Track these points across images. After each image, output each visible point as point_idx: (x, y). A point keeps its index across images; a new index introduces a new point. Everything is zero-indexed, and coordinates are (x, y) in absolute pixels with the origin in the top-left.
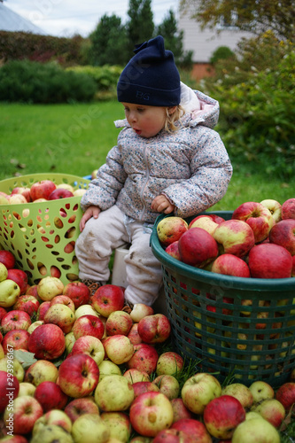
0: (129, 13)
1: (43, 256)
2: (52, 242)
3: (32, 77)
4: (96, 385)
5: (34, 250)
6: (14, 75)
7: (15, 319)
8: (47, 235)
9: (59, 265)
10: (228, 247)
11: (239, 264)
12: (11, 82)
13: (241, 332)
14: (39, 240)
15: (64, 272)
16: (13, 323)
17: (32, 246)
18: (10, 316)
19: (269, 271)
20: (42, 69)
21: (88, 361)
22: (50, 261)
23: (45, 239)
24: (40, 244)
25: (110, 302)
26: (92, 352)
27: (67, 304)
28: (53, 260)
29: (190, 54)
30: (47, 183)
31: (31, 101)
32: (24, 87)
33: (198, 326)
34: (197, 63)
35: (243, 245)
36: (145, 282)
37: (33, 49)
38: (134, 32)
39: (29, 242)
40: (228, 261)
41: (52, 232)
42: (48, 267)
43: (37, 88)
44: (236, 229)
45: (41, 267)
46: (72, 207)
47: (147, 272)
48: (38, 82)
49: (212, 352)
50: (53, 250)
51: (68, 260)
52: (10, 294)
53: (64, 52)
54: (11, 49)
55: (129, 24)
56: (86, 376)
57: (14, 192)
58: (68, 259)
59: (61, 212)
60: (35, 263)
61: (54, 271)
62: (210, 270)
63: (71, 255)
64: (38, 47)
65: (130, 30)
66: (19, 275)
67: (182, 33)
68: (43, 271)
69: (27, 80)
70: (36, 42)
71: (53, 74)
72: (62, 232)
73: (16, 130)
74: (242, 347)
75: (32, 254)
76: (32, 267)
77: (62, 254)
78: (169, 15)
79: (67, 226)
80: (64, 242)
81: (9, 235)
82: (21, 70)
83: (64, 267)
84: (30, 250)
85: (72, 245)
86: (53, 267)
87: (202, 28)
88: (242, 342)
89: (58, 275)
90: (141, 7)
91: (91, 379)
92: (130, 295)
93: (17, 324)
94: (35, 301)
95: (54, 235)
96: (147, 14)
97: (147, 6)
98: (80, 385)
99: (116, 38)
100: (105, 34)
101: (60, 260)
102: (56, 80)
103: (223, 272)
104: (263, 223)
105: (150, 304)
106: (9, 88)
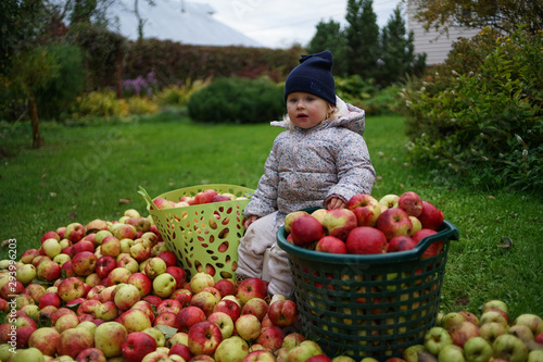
0: (348, 18)
1: (199, 255)
2: (206, 241)
3: (239, 95)
4: (217, 346)
5: (192, 249)
6: (220, 94)
7: (168, 306)
8: (202, 235)
9: (213, 263)
10: (331, 230)
11: (337, 243)
12: (216, 101)
13: (346, 307)
14: (196, 239)
15: (218, 270)
16: (166, 309)
17: (190, 245)
18: (165, 303)
19: (360, 248)
20: (251, 85)
21: (212, 326)
22: (206, 259)
23: (200, 238)
24: (197, 244)
25: (253, 288)
26: (222, 325)
27: (214, 294)
28: (207, 259)
29: (423, 58)
30: (210, 191)
31: (238, 121)
32: (230, 106)
33: (312, 304)
34: (431, 67)
35: (343, 229)
36: (282, 271)
37: (245, 64)
38: (354, 38)
39: (188, 241)
40: (327, 240)
41: (207, 233)
42: (204, 265)
43: (245, 107)
44: (338, 216)
45: (198, 265)
46: (225, 210)
47: (283, 262)
48: (246, 100)
49: (325, 328)
50: (208, 249)
51: (221, 260)
52: (166, 285)
53: (281, 64)
54: (221, 65)
55: (347, 30)
56: (209, 338)
57: (181, 200)
58: (222, 258)
59: (216, 216)
60: (192, 261)
61: (209, 270)
62: (314, 249)
63: (225, 254)
64: (250, 62)
65: (349, 37)
66: (178, 272)
67: (412, 34)
68: (200, 269)
69: (233, 98)
70: (247, 56)
71: (262, 90)
72: (216, 233)
73: (215, 151)
74: (348, 322)
75: (190, 252)
76: (190, 265)
77: (217, 253)
78: (394, 15)
79: (221, 227)
80: (218, 242)
81: (171, 237)
82: (228, 88)
83: (218, 265)
84: (188, 249)
85: (226, 245)
86: (208, 265)
87: (427, 28)
88: (348, 317)
89: (213, 273)
90: (361, 10)
91: (213, 341)
92: (271, 288)
93: (169, 310)
94: (188, 293)
95: (209, 235)
96: (370, 17)
97: (368, 8)
98: (202, 344)
99: (333, 46)
100: (321, 43)
101: (215, 258)
102: (265, 97)
103: (322, 250)
104: (367, 211)
105: (288, 294)
106: (215, 108)
